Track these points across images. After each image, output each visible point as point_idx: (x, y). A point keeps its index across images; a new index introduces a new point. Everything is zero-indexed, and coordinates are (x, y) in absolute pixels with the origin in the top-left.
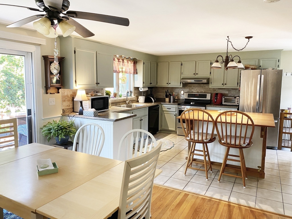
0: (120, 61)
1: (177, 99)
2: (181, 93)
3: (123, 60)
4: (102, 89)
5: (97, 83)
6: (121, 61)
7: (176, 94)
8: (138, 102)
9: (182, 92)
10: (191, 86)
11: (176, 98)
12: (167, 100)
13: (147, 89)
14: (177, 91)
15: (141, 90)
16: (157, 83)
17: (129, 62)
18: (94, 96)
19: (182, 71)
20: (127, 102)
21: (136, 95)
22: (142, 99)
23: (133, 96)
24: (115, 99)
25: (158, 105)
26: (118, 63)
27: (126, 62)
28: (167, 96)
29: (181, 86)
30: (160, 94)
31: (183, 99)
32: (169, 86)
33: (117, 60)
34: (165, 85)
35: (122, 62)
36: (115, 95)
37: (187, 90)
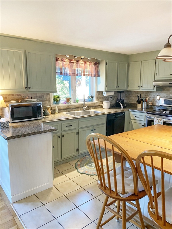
0: (72, 62)
1: (151, 106)
2: (156, 97)
3: (78, 61)
4: (48, 94)
5: (27, 88)
6: (74, 61)
7: (151, 99)
8: (102, 107)
9: (158, 98)
10: (169, 90)
11: (150, 104)
12: (139, 106)
13: (112, 94)
14: (152, 96)
15: (104, 95)
16: (127, 86)
17: (87, 63)
18: (21, 102)
19: (157, 72)
20: (84, 108)
21: (100, 100)
22: (106, 104)
23: (95, 101)
24: (67, 104)
25: (123, 112)
26: (68, 65)
27: (82, 63)
28: (139, 102)
29: (155, 90)
30: (133, 98)
31: (159, 106)
32: (142, 89)
33: (68, 61)
34: (136, 88)
35: (75, 64)
36: (68, 100)
37: (164, 94)
